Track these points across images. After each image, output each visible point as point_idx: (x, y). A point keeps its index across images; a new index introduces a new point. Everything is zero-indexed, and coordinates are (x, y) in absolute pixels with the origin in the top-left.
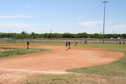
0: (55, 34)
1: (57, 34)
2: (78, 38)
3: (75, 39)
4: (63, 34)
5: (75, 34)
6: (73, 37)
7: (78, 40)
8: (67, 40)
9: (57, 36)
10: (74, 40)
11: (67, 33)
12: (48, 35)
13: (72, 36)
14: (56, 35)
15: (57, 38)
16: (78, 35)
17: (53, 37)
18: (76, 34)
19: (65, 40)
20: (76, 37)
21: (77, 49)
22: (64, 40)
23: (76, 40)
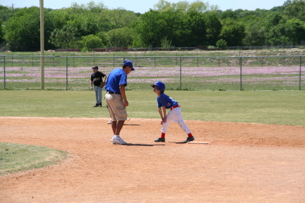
0: (76, 10)
1: (96, 11)
2: (277, 44)
3: (252, 53)
4: (151, 16)
5: (249, 15)
6: (235, 40)
7: (283, 61)
8: (180, 62)
9: (93, 30)
10: (241, 62)
11: (182, 6)
12: (12, 21)
13: (225, 28)
14: (84, 21)
15: (93, 47)
16: (276, 20)
17: (65, 38)
18: (259, 14)
19: (167, 62)
20: (259, 42)
21: (261, 142)
22: (156, 62)
23: (261, 62)
